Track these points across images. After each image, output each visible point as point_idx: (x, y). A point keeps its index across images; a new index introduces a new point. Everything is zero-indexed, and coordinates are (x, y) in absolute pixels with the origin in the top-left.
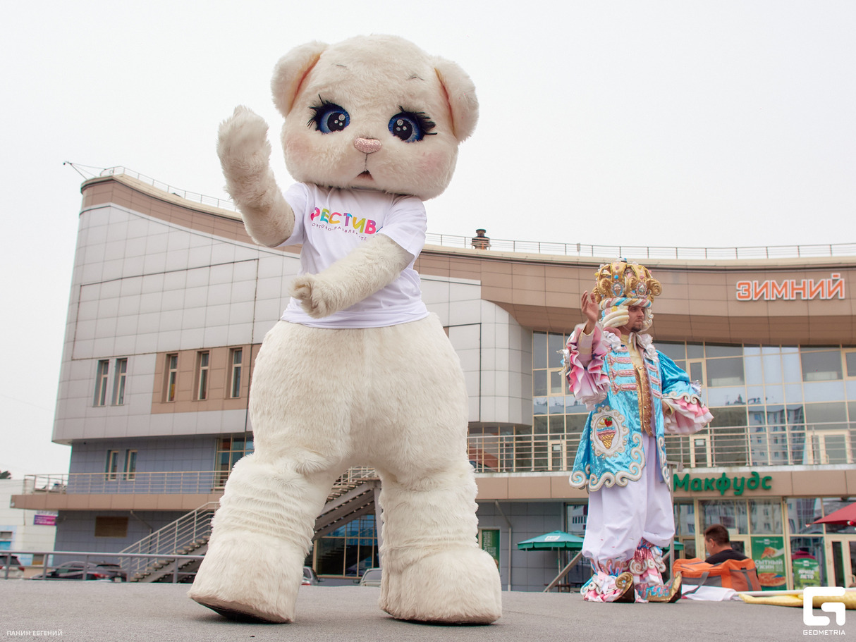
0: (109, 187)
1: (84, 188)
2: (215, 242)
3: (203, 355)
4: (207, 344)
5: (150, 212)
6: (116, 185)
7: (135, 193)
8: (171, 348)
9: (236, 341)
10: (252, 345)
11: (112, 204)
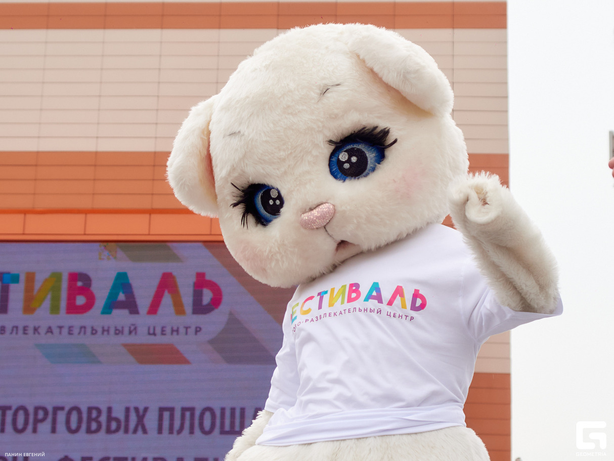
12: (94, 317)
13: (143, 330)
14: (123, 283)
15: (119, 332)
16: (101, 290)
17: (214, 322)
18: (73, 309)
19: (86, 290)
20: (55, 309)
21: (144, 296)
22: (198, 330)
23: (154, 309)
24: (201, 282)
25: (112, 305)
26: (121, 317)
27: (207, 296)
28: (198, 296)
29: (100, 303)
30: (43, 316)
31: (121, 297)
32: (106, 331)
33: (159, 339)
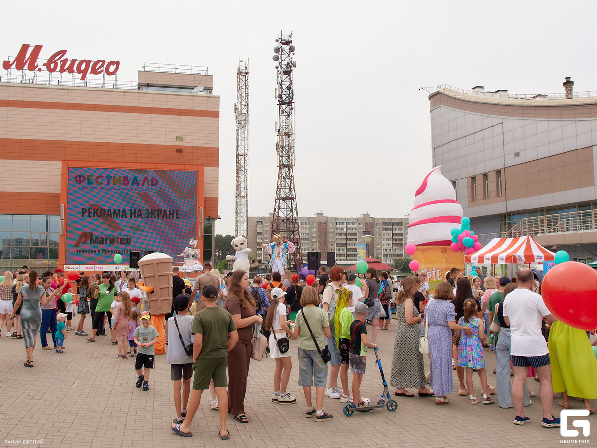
0: (438, 96)
1: (430, 98)
2: (484, 117)
3: (485, 175)
4: (487, 171)
5: (456, 106)
6: (441, 95)
7: (449, 98)
8: (472, 174)
9: (498, 167)
10: (505, 168)
11: (440, 105)
12: (129, 186)
13: (140, 190)
14: (135, 179)
15: (135, 190)
16: (131, 180)
17: (156, 188)
18: (124, 184)
19: (127, 181)
20: (120, 184)
21: (140, 181)
22: (153, 190)
23: (143, 184)
24: (153, 179)
25: (133, 184)
26: (135, 186)
27: (155, 182)
28: (153, 182)
29: (131, 183)
30: (117, 185)
31: (135, 182)
32: (132, 189)
33: (144, 191)
